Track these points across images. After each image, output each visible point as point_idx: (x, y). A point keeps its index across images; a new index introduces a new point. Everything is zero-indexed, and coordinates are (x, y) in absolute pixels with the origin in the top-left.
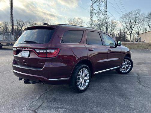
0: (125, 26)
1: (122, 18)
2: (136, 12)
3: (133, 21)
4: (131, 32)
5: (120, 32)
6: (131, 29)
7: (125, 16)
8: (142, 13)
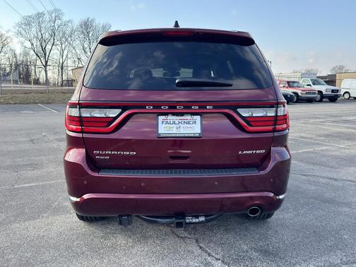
0: (30, 46)
1: (19, 25)
2: (54, 15)
3: (47, 36)
4: (46, 62)
5: (14, 60)
6: (45, 55)
7: (27, 22)
8: (68, 19)
